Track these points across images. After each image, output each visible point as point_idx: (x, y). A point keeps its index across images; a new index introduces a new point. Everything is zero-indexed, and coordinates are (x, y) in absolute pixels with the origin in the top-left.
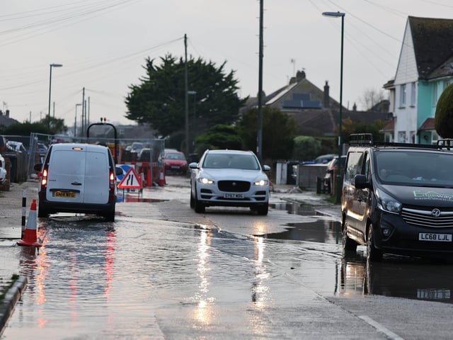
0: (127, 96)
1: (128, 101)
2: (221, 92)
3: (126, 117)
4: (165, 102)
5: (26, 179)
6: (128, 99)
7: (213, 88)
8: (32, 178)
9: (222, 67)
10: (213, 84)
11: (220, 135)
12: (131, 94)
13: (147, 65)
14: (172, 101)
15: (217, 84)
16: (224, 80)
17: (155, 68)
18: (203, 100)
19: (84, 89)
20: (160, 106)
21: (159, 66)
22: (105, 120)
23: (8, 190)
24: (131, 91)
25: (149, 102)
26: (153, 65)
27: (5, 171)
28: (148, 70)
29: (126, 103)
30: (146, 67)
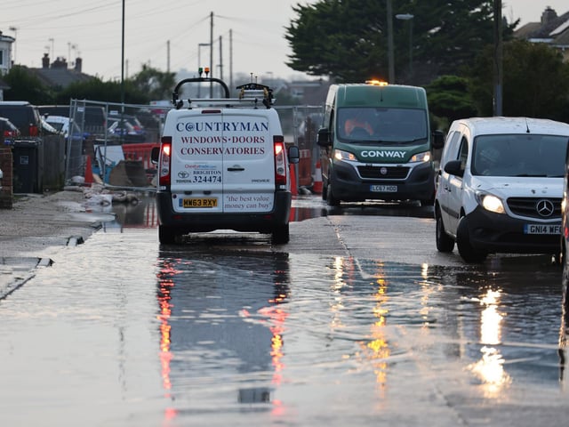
0: (290, 26)
1: (291, 36)
2: (466, 13)
3: (289, 65)
4: (361, 34)
5: (64, 185)
6: (292, 30)
7: (452, 8)
8: (75, 184)
11: (448, 95)
12: (298, 22)
14: (375, 32)
18: (433, 31)
19: (212, 15)
20: (350, 44)
22: (207, 72)
23: (9, 207)
24: (297, 16)
25: (331, 37)
29: (287, 38)
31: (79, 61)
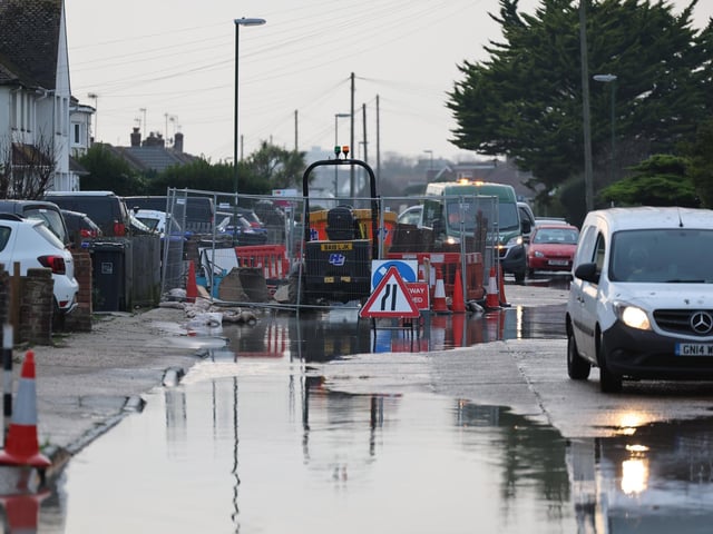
0: (453, 91)
1: (456, 104)
2: (686, 74)
3: (454, 142)
4: (549, 102)
5: (159, 301)
6: (456, 96)
7: (667, 66)
8: (173, 299)
9: (687, 12)
10: (668, 55)
11: (662, 180)
12: (464, 85)
13: (503, 12)
14: (565, 98)
15: (679, 55)
16: (693, 44)
17: (522, 20)
18: (642, 96)
19: (353, 76)
21: (532, 14)
22: (346, 152)
23: (87, 330)
24: (463, 77)
26: (518, 12)
27: (74, 284)
28: (506, 24)
29: (451, 106)
30: (500, 17)
31: (179, 138)
